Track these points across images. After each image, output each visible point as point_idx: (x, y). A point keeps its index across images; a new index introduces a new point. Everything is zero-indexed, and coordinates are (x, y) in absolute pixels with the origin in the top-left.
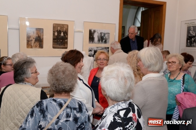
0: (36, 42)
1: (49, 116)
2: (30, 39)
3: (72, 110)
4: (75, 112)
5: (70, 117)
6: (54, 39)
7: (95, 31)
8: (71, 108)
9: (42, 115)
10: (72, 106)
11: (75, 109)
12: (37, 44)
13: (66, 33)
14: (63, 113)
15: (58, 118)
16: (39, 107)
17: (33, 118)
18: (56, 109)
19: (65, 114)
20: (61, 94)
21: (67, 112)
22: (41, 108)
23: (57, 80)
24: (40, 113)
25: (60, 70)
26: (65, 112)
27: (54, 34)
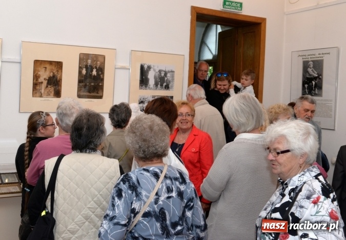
0: (49, 86)
1: (144, 193)
2: (40, 80)
3: (173, 181)
4: (177, 183)
5: (172, 191)
6: (80, 81)
7: (149, 67)
8: (171, 179)
9: (134, 193)
10: (171, 176)
11: (176, 179)
12: (52, 89)
13: (101, 70)
14: (162, 187)
15: (157, 194)
16: (127, 183)
17: (123, 199)
18: (152, 181)
19: (164, 187)
20: (152, 161)
21: (166, 184)
22: (129, 183)
23: (145, 140)
24: (131, 190)
25: (145, 126)
26: (164, 184)
27: (80, 72)
